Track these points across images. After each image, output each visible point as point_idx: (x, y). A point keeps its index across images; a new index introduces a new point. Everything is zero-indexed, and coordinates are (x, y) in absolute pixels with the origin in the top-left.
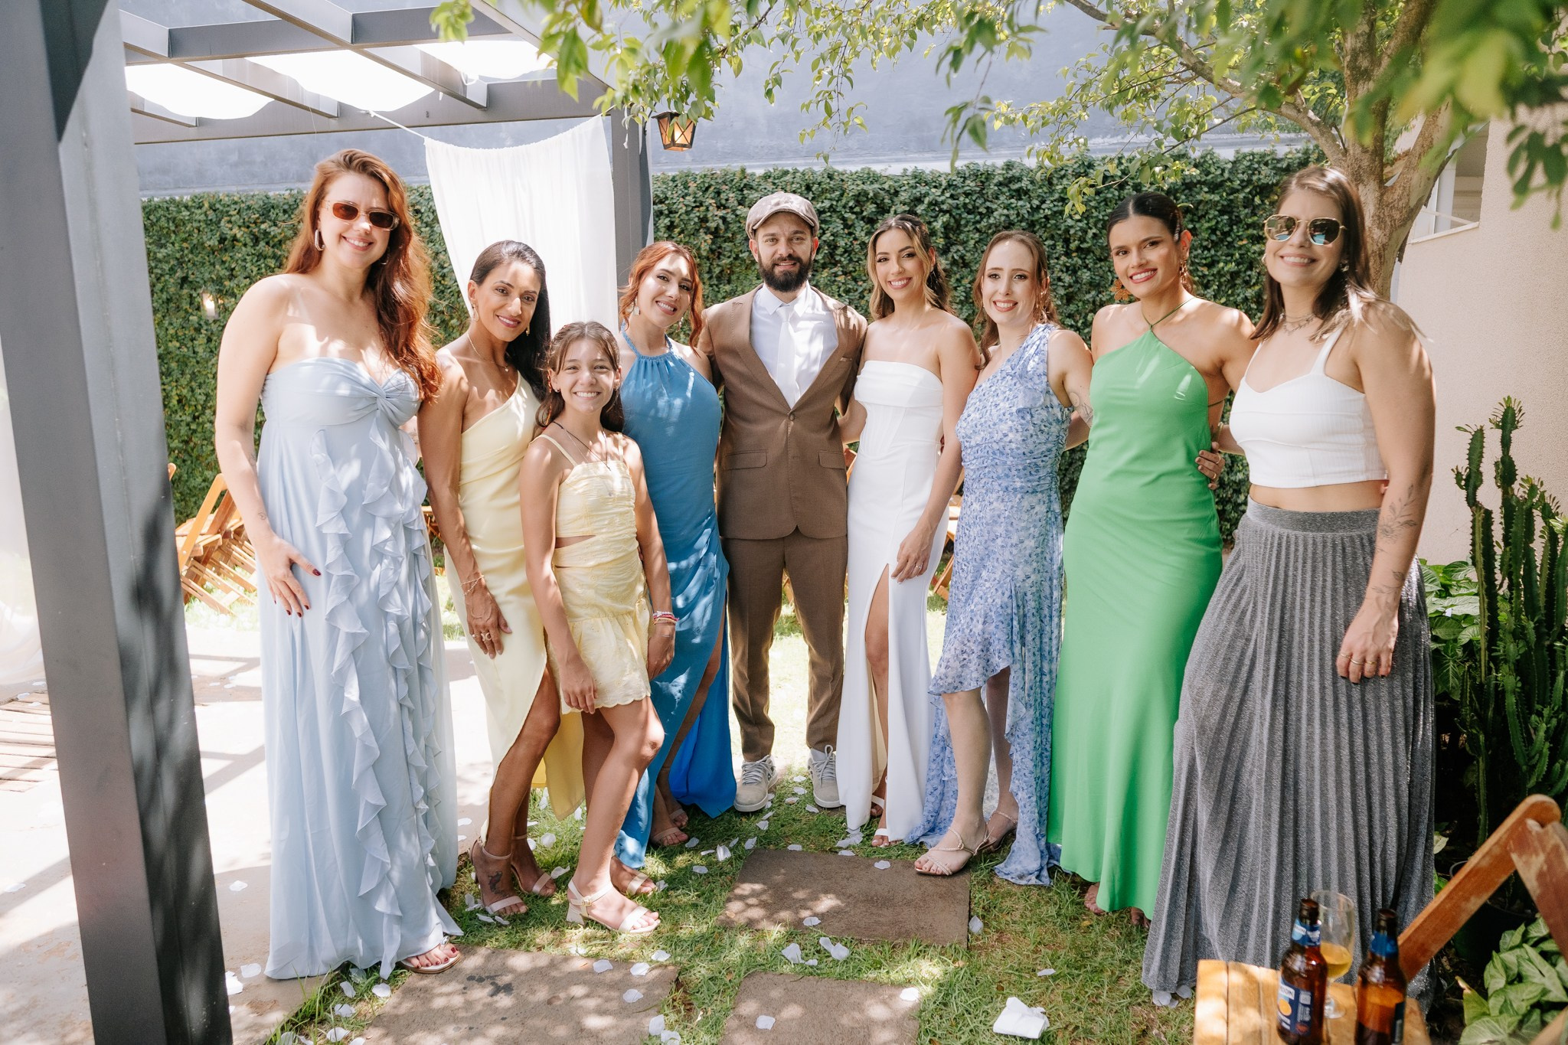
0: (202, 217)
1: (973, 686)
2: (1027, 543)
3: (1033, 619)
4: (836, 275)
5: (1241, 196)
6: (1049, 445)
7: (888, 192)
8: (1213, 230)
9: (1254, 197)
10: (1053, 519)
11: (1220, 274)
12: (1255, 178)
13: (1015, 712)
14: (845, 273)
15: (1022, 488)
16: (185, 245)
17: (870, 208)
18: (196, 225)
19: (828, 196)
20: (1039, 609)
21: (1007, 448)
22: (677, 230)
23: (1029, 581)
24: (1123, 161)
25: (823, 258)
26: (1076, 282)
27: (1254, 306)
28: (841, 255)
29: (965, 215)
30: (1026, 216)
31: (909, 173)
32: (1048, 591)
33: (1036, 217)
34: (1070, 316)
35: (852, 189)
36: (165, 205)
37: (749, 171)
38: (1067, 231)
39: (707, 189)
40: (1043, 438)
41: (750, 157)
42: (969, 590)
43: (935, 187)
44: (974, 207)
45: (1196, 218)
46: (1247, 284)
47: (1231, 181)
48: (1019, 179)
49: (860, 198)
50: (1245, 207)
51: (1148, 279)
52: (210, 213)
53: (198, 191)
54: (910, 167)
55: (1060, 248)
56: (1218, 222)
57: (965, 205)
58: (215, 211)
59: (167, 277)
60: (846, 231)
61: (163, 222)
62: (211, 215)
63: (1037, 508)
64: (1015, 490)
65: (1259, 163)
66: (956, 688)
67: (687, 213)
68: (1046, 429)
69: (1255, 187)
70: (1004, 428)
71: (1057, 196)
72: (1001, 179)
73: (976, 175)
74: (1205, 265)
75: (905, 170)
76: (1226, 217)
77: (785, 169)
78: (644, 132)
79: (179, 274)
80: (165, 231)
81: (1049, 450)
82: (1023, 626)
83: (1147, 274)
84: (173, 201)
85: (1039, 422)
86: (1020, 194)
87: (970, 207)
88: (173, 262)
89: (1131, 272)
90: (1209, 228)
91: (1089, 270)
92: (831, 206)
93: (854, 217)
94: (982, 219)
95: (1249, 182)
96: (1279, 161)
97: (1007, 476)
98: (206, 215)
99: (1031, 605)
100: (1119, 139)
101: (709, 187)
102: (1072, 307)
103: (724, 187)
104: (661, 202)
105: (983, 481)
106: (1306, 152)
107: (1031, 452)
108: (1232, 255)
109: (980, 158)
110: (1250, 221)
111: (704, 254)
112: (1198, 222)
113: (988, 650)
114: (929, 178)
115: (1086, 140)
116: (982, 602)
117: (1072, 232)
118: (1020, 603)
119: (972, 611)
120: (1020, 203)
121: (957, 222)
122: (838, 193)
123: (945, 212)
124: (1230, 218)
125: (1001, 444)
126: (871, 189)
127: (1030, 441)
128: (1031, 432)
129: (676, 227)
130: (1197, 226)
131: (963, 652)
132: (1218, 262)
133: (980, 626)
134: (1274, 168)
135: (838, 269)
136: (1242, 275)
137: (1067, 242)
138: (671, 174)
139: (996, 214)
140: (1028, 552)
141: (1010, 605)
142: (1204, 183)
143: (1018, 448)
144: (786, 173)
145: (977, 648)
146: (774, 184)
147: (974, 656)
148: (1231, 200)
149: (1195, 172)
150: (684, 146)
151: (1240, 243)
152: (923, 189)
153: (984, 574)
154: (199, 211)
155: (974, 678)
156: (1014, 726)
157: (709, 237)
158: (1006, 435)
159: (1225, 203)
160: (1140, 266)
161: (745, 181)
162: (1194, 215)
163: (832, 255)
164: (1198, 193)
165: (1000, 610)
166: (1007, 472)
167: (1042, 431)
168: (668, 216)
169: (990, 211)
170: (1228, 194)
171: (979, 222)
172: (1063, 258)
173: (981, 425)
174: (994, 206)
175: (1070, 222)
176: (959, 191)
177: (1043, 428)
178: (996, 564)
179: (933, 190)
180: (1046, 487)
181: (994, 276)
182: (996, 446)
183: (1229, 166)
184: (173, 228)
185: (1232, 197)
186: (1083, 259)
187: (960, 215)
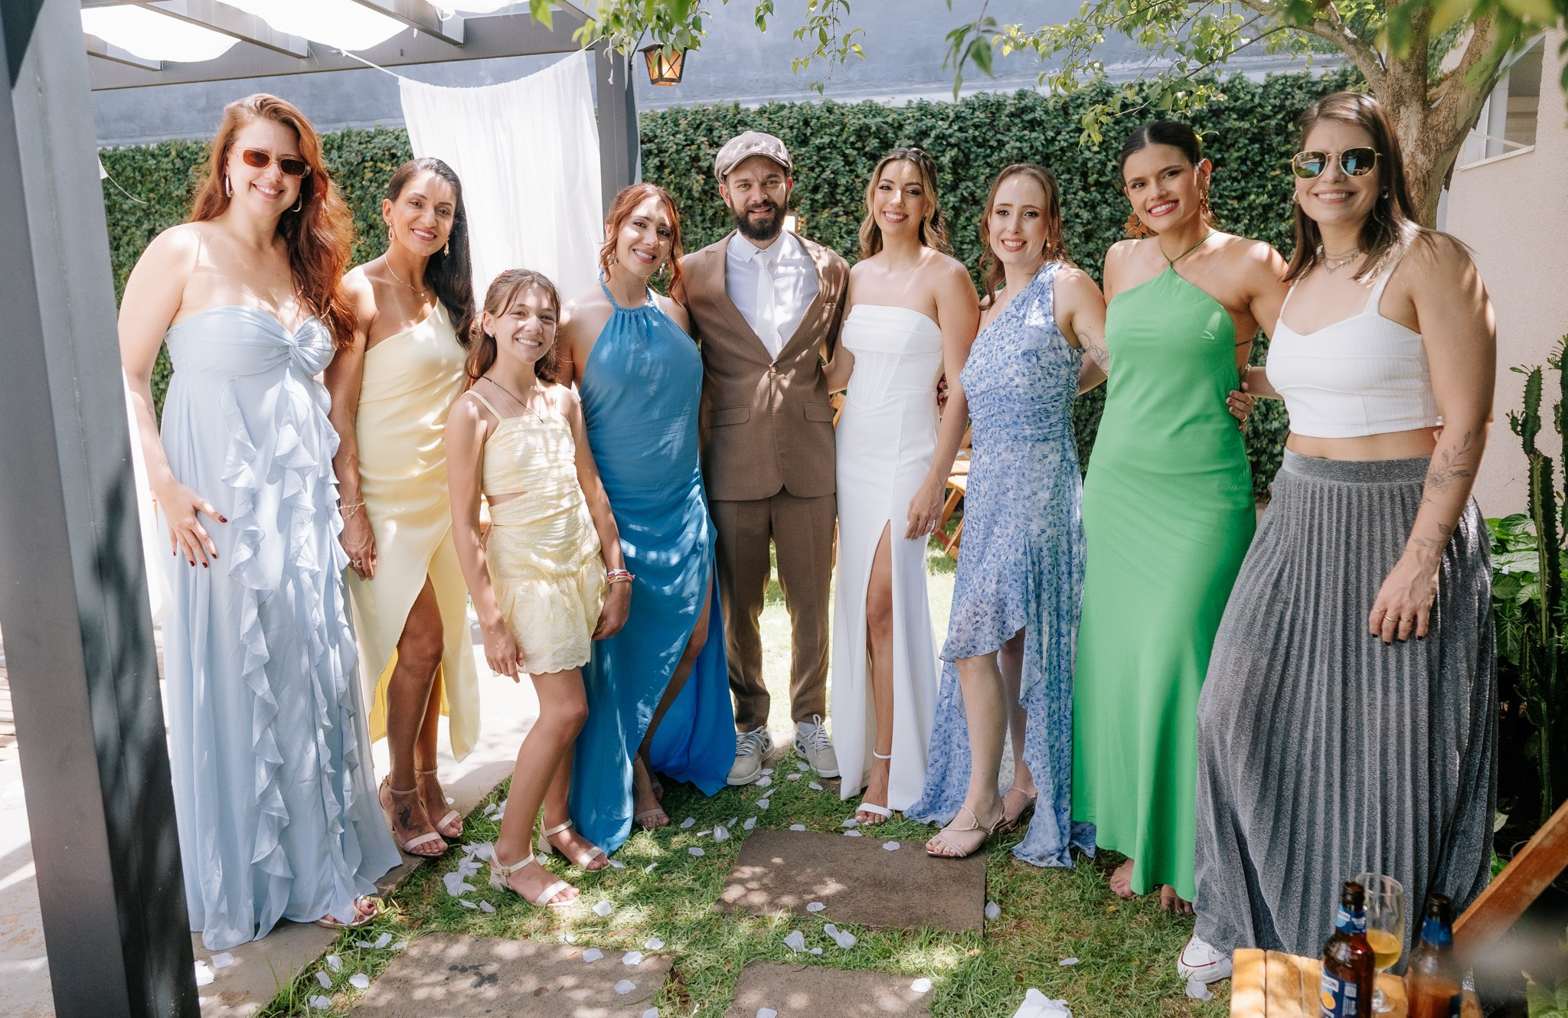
0: (170, 166)
1: (988, 650)
2: (1041, 494)
3: (1050, 577)
4: (837, 215)
5: (1273, 123)
6: (1059, 389)
7: (891, 125)
8: (1243, 160)
9: (1287, 123)
10: (1069, 469)
11: (1251, 207)
12: (1288, 103)
13: (1029, 676)
14: (846, 213)
15: (1032, 435)
16: (152, 195)
17: (873, 143)
18: (162, 174)
19: (828, 131)
20: (1056, 565)
21: (1014, 394)
22: (667, 171)
23: (1045, 536)
24: (1145, 88)
25: (823, 197)
26: (1095, 218)
27: (1288, 241)
28: (843, 194)
29: (974, 149)
30: (1041, 149)
31: (913, 105)
32: (1065, 546)
33: (1051, 149)
34: (1089, 255)
35: (853, 123)
36: (131, 154)
37: (743, 106)
38: (1084, 163)
39: (699, 126)
40: (1052, 381)
41: (743, 91)
42: (981, 549)
43: (942, 119)
44: (986, 141)
45: (1224, 147)
46: (1281, 217)
47: (1262, 107)
48: (1033, 109)
49: (862, 133)
50: (1278, 135)
51: (1169, 211)
52: (178, 162)
53: (165, 138)
54: (915, 99)
55: (1077, 182)
56: (1248, 152)
57: (974, 138)
58: (182, 159)
59: (134, 229)
60: (847, 168)
61: (129, 172)
62: (179, 163)
63: (1051, 457)
64: (1025, 438)
65: (1292, 86)
66: (969, 653)
67: (678, 152)
68: (1055, 372)
69: (1288, 113)
70: (1010, 371)
71: (1073, 126)
72: (1013, 110)
73: (986, 106)
74: (1235, 198)
75: (910, 102)
76: (1257, 146)
77: (782, 103)
78: (630, 66)
79: (146, 226)
80: (131, 181)
81: (1060, 394)
82: (1039, 584)
83: (1167, 206)
84: (138, 149)
85: (1047, 365)
86: (1033, 125)
87: (980, 140)
88: (139, 214)
89: (1150, 205)
90: (1239, 158)
91: (1109, 205)
92: (831, 142)
93: (855, 153)
94: (993, 153)
95: (1282, 107)
96: (1314, 84)
97: (1015, 423)
98: (174, 164)
99: (1047, 561)
100: (1140, 64)
101: (701, 124)
102: (1091, 246)
103: (717, 124)
104: (650, 141)
105: (990, 431)
106: (1344, 74)
107: (1040, 397)
108: (1264, 187)
109: (991, 87)
110: (1283, 149)
111: (696, 195)
112: (1227, 151)
113: (1003, 611)
114: (936, 110)
115: (1102, 65)
116: (995, 559)
117: (1090, 164)
118: (1036, 560)
119: (985, 570)
120: (1034, 135)
121: (967, 156)
122: (837, 128)
123: (953, 146)
124: (1262, 147)
125: (1008, 389)
126: (873, 122)
127: (1038, 385)
128: (1039, 375)
129: (666, 167)
130: (1226, 156)
131: (976, 614)
132: (1249, 194)
133: (994, 586)
134: (1309, 92)
135: (839, 209)
136: (1276, 208)
137: (1085, 175)
138: (660, 111)
139: (1007, 147)
140: (1042, 504)
141: (1024, 562)
142: (1233, 109)
143: (1025, 393)
144: (782, 107)
145: (990, 610)
146: (770, 119)
147: (988, 619)
148: (1262, 128)
149: (1223, 98)
150: (672, 80)
151: (1273, 173)
152: (929, 122)
153: (996, 530)
154: (166, 160)
155: (988, 641)
156: (1029, 690)
157: (701, 178)
158: (1012, 380)
159: (1256, 131)
160: (1161, 197)
161: (739, 117)
162: (1222, 144)
163: (832, 194)
164: (1226, 121)
165: (1013, 567)
166: (1015, 419)
167: (1051, 375)
168: (657, 155)
169: (1001, 144)
170: (1258, 121)
171: (989, 156)
172: (1081, 193)
173: (987, 371)
174: (1006, 139)
175: (1087, 154)
176: (968, 123)
177: (1051, 371)
178: (1008, 519)
179: (940, 123)
180: (1058, 434)
181: (1003, 213)
182: (1002, 392)
183: (1260, 90)
184: (139, 178)
185: (1263, 124)
186: (1103, 194)
187: (969, 149)
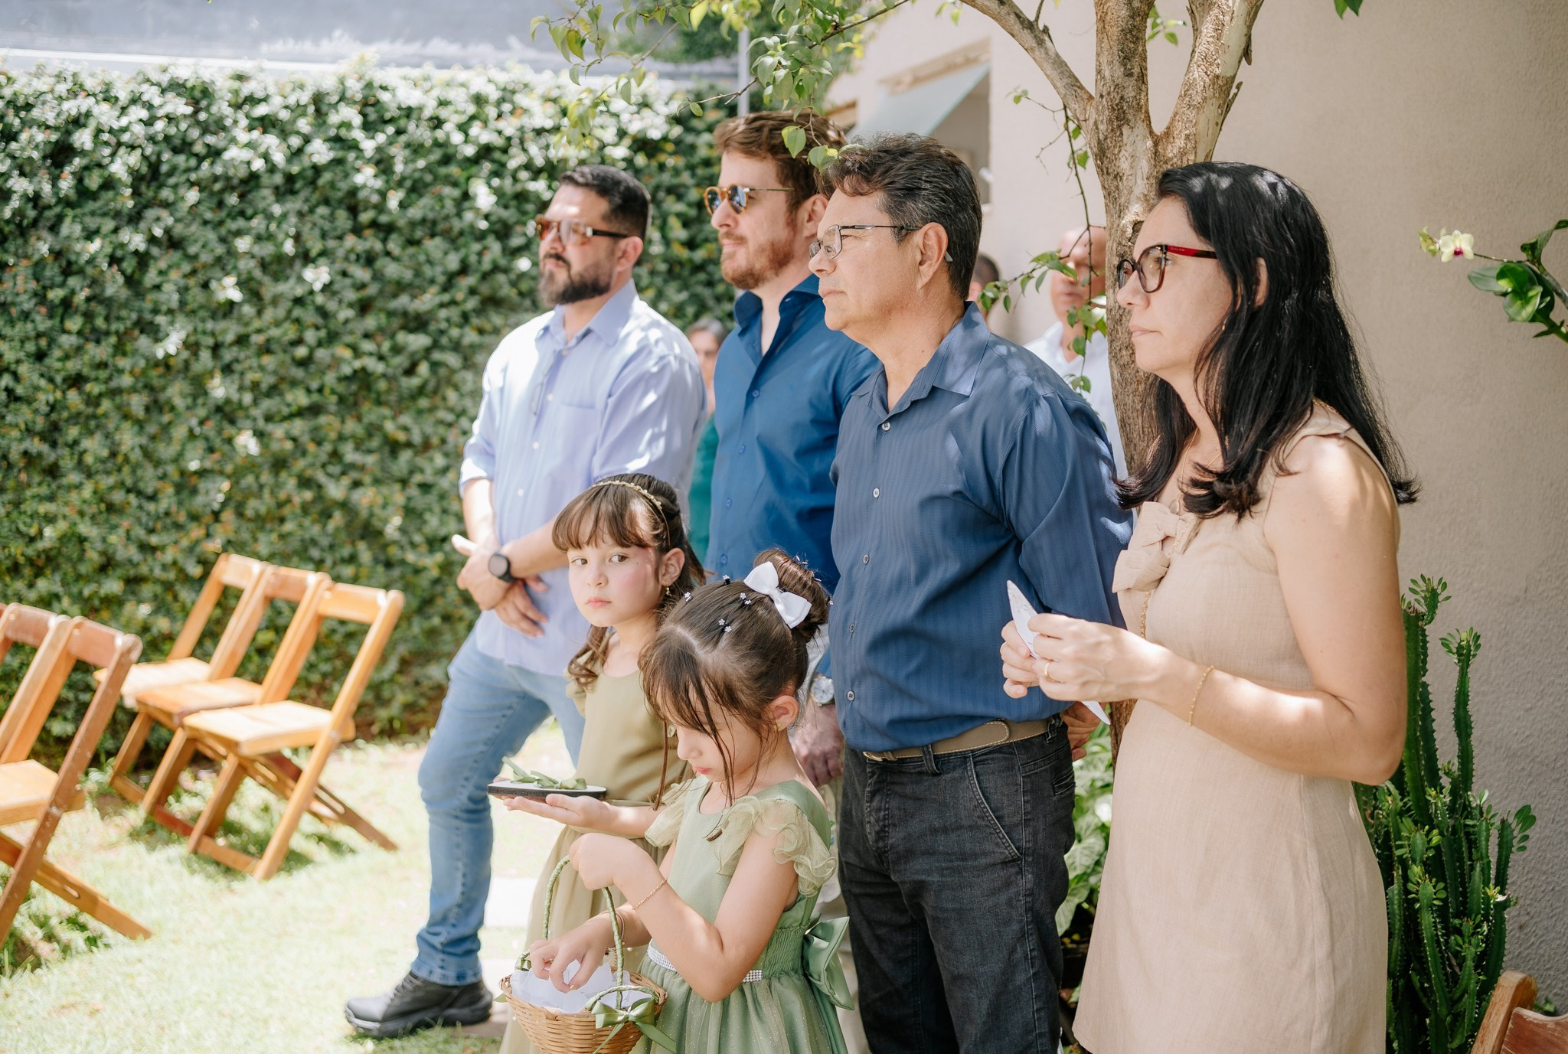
44: (185, 143)
48: (263, 100)
73: (184, 87)
117: (362, 195)
137: (354, 211)
152: (83, 104)
179: (103, 107)
186: (384, 241)
187: (159, 155)
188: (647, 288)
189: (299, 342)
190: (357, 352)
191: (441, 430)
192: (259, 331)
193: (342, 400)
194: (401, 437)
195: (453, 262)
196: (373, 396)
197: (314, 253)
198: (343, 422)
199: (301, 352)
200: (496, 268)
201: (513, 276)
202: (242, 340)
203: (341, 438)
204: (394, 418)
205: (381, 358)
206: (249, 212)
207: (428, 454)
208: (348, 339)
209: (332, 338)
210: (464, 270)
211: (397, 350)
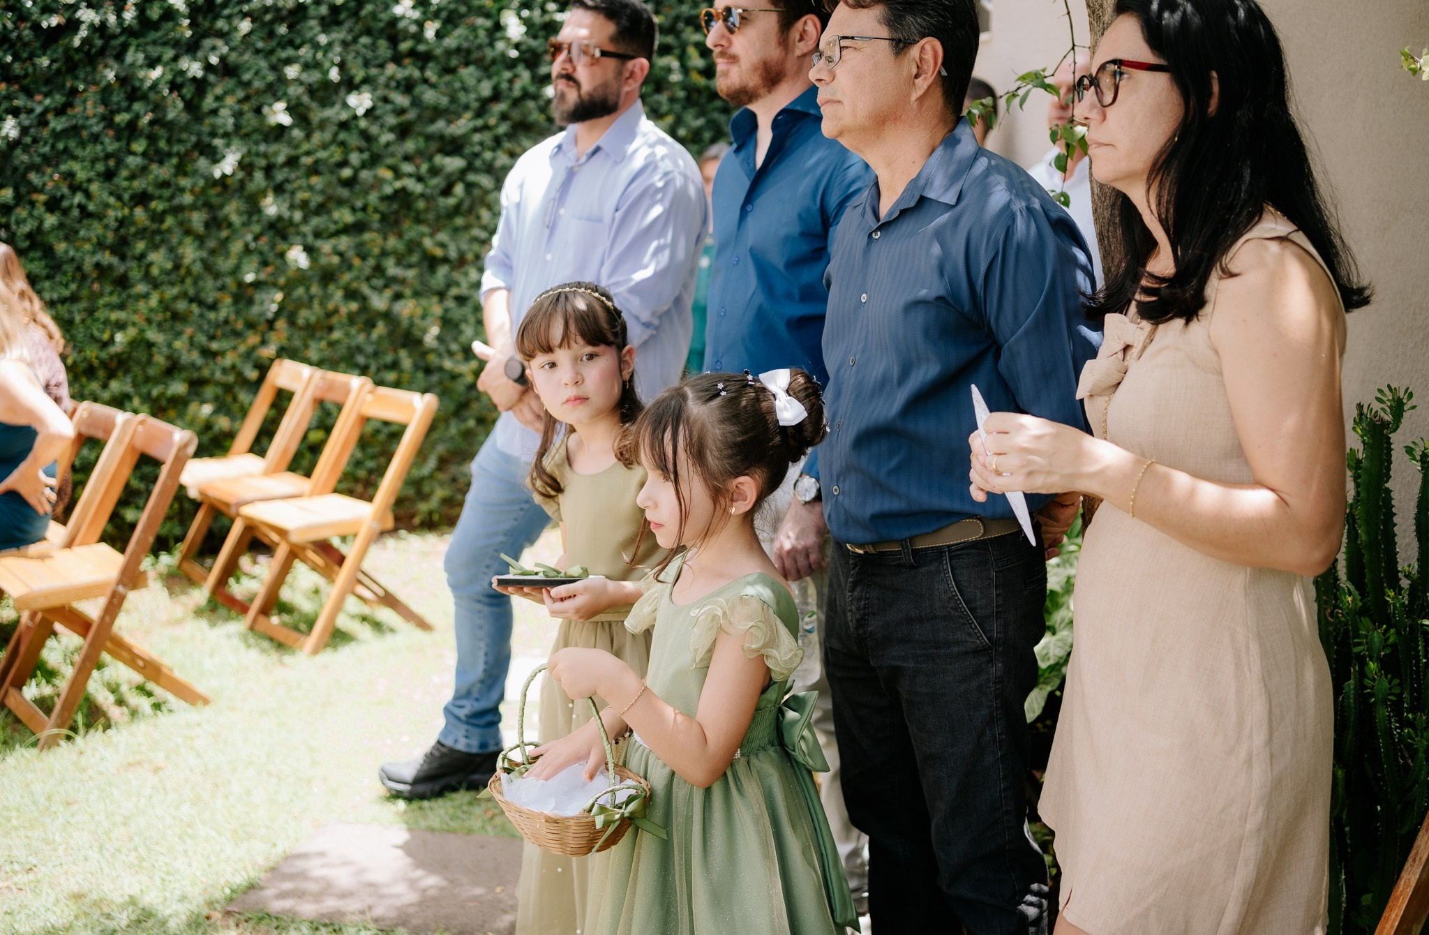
117: (402, 25)
186: (422, 69)
188: (667, 114)
189: (344, 163)
190: (398, 174)
191: (476, 247)
192: (308, 153)
193: (384, 218)
194: (439, 252)
195: (486, 89)
196: (413, 214)
197: (358, 79)
198: (385, 239)
199: (347, 173)
200: (526, 95)
201: (541, 103)
202: (292, 162)
203: (384, 253)
204: (432, 235)
205: (420, 179)
206: (298, 41)
207: (463, 269)
208: (390, 161)
209: (374, 160)
210: (496, 96)
211: (434, 171)
